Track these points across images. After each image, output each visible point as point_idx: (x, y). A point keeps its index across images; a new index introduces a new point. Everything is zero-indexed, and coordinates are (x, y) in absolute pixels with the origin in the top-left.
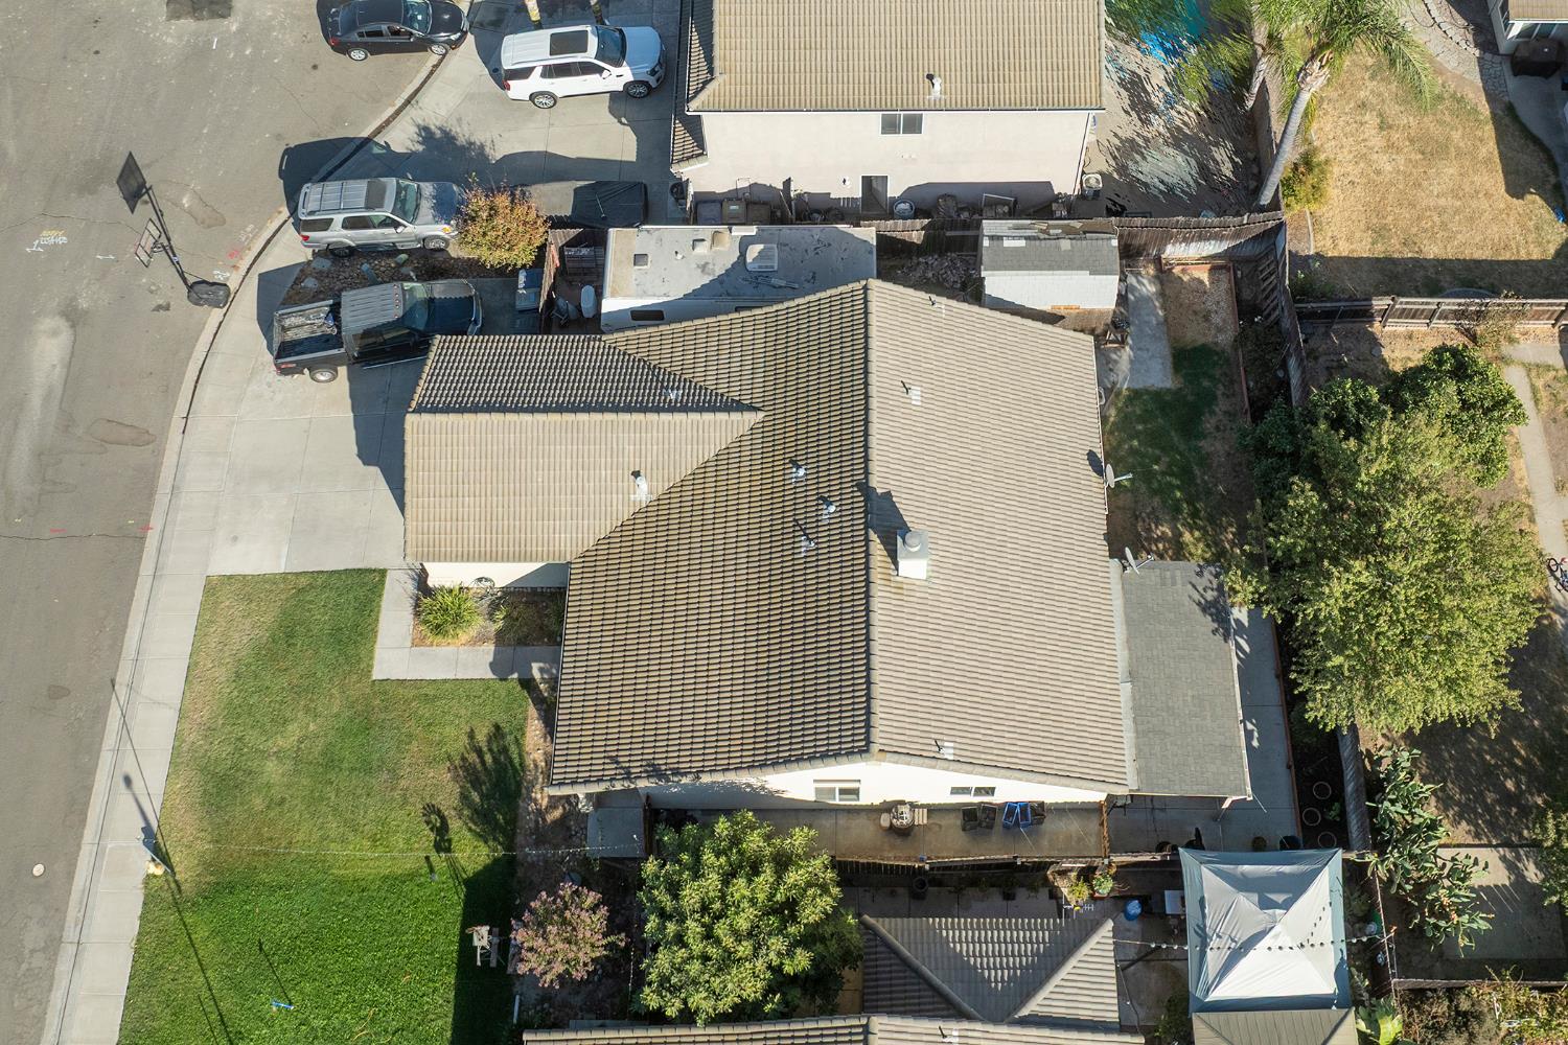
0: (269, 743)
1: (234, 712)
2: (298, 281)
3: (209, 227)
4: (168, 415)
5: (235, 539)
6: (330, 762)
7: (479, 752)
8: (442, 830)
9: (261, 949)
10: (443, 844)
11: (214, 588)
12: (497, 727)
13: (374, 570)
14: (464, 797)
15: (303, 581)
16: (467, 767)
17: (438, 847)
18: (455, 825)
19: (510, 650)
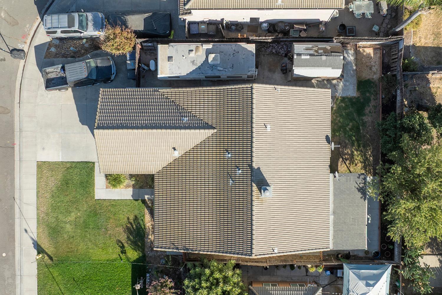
0: (66, 219)
1: (54, 208)
2: (48, 49)
3: (13, 25)
4: (13, 102)
5: (43, 149)
6: (86, 225)
7: (131, 224)
8: (123, 247)
9: (74, 280)
10: (124, 252)
11: (41, 165)
12: (136, 217)
13: (91, 162)
14: (128, 237)
15: (68, 165)
16: (128, 228)
17: (122, 252)
18: (126, 245)
19: (137, 190)
